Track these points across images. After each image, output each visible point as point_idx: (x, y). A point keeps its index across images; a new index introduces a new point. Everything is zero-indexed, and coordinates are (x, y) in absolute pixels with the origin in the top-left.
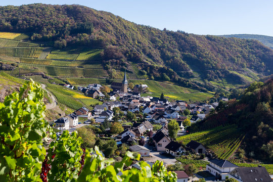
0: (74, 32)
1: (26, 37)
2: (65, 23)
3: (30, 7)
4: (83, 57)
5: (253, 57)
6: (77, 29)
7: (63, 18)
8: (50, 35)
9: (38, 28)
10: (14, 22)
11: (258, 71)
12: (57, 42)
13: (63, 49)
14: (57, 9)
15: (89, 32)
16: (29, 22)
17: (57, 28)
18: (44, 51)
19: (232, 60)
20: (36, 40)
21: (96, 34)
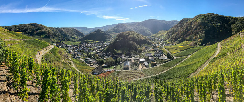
0: (37, 30)
1: (24, 33)
2: (33, 28)
3: (22, 25)
4: (42, 36)
5: (75, 32)
6: (37, 29)
7: (32, 27)
8: (30, 31)
9: (27, 30)
10: (19, 29)
11: (77, 36)
12: (33, 33)
13: (35, 35)
14: (29, 24)
15: (40, 30)
16: (23, 29)
17: (31, 30)
18: (31, 36)
19: (71, 33)
20: (27, 33)
21: (42, 30)
